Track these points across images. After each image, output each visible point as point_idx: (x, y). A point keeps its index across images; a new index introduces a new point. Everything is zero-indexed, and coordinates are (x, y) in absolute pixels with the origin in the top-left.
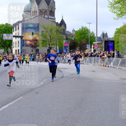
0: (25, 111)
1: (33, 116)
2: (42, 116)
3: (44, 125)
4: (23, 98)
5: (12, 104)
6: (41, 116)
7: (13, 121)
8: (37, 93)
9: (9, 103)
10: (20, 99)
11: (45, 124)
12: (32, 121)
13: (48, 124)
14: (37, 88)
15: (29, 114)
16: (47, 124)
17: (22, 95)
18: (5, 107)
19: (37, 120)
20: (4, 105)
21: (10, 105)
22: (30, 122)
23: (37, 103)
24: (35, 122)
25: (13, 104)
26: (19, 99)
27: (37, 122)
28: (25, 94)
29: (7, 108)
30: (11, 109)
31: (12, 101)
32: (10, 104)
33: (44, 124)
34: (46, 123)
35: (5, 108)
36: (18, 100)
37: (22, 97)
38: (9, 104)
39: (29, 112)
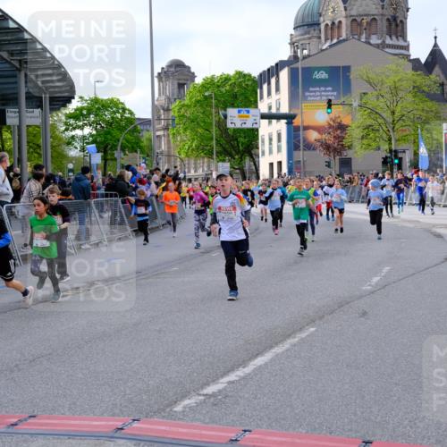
0: (332, 377)
1: (364, 397)
2: (395, 398)
3: (408, 428)
4: (317, 331)
5: (283, 352)
6: (391, 396)
7: (297, 411)
8: (364, 314)
9: (271, 347)
10: (306, 334)
11: (411, 427)
12: (362, 413)
13: (421, 426)
14: (361, 297)
15: (347, 386)
16: (418, 427)
17: (312, 322)
18: (260, 361)
19: (379, 410)
20: (257, 356)
21: (277, 355)
22: (355, 414)
23: (371, 352)
24: (373, 418)
25: (287, 350)
26: (303, 335)
27: (379, 418)
28: (321, 318)
29: (266, 364)
30: (281, 370)
31: (282, 341)
32: (278, 350)
33: (405, 427)
34: (415, 424)
35: (260, 366)
36: (302, 339)
37: (312, 329)
38: (273, 351)
39: (348, 381)
